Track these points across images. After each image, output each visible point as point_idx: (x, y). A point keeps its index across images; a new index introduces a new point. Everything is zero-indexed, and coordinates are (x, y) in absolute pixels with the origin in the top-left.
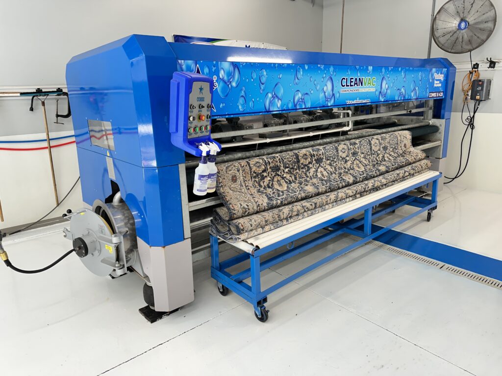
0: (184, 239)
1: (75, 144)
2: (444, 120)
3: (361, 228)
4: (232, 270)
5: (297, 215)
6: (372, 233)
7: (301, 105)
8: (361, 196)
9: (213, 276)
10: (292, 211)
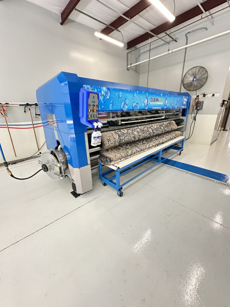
0: (88, 165)
1: (42, 127)
2: (186, 117)
3: (157, 158)
4: (108, 176)
5: (134, 154)
6: (161, 160)
7: (135, 108)
8: (158, 146)
9: (100, 178)
10: (132, 152)
